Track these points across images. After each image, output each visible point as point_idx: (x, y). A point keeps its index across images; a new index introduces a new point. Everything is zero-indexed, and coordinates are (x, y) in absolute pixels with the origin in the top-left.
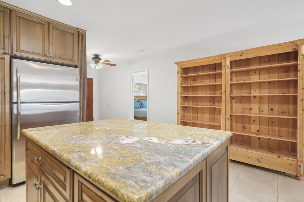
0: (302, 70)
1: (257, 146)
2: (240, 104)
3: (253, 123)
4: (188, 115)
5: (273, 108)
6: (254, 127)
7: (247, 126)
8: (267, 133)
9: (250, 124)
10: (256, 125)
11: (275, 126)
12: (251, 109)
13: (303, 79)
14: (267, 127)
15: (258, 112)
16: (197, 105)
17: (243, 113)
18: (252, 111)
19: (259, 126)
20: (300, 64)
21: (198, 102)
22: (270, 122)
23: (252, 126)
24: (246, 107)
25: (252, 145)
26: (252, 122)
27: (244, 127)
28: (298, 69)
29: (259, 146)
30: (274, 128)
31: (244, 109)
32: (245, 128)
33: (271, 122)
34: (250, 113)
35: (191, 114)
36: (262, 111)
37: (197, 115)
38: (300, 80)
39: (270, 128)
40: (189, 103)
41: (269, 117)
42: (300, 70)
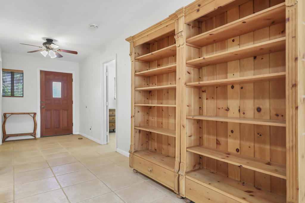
0: (294, 17)
1: (237, 179)
2: (212, 101)
3: (230, 136)
4: (152, 119)
5: (261, 107)
6: (232, 143)
7: (222, 139)
8: (252, 155)
9: (226, 137)
10: (235, 138)
11: (264, 142)
12: (228, 110)
13: (295, 37)
14: (252, 144)
15: (237, 114)
16: (161, 104)
17: (216, 116)
18: (230, 114)
19: (239, 142)
20: (289, 5)
21: (162, 99)
22: (256, 134)
23: (230, 140)
24: (220, 107)
25: (229, 176)
26: (229, 133)
27: (218, 143)
28: (287, 17)
29: (239, 180)
30: (262, 146)
31: (218, 110)
32: (220, 144)
33: (258, 134)
34: (226, 117)
35: (156, 118)
36: (244, 114)
37: (161, 121)
38: (291, 40)
39: (257, 145)
40: (154, 101)
41: (254, 125)
42: (290, 19)
